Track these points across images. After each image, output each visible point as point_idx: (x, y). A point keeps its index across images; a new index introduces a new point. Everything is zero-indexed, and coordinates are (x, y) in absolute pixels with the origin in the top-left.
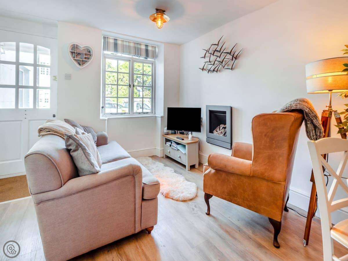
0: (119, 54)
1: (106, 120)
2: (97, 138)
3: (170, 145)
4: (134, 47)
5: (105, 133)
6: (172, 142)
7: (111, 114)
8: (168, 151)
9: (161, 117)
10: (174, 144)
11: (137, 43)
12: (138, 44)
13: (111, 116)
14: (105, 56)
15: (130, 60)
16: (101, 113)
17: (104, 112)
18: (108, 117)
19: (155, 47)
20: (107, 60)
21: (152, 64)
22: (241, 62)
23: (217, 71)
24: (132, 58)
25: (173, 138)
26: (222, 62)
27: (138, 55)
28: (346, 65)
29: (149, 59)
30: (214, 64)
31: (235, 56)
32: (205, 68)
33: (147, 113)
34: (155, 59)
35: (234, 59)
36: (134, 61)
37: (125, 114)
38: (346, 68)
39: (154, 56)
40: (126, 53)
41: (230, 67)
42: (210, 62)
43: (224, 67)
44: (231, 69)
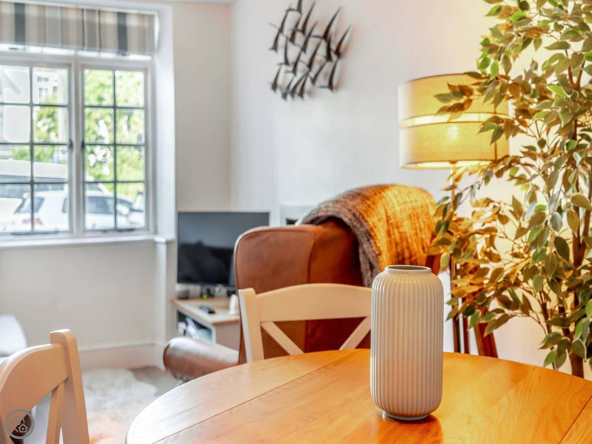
3: (184, 332)
4: (78, 23)
6: (190, 321)
9: (168, 243)
11: (88, 10)
12: (95, 10)
13: (10, 241)
15: (69, 65)
18: (4, 244)
19: (151, 17)
21: (145, 70)
22: (350, 66)
23: (301, 94)
24: (76, 59)
25: (192, 308)
26: (310, 65)
27: (92, 46)
28: (442, 97)
29: (133, 57)
30: (294, 71)
31: (333, 47)
32: (280, 81)
33: (131, 230)
34: (152, 56)
35: (334, 57)
36: (84, 67)
37: (56, 232)
38: (442, 105)
39: (147, 45)
40: (54, 44)
41: (326, 83)
42: (287, 62)
43: (314, 81)
44: (330, 86)
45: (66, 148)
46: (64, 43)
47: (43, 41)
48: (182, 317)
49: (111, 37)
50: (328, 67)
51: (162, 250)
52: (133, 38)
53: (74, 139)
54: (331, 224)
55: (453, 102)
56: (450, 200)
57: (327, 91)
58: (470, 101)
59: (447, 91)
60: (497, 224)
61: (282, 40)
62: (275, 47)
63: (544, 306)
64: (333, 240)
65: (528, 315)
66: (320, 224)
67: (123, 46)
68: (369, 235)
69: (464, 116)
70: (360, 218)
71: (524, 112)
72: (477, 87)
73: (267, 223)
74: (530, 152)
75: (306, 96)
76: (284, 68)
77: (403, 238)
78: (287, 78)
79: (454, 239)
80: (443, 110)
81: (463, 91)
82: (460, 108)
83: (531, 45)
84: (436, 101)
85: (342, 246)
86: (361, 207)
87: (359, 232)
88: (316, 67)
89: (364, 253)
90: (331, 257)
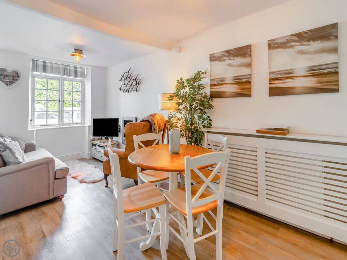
0: (48, 74)
1: (34, 131)
2: (24, 146)
3: (95, 148)
4: (63, 68)
5: (34, 142)
6: (97, 145)
7: (40, 125)
8: (94, 153)
9: (89, 126)
10: (98, 148)
11: (66, 65)
12: (68, 65)
13: (40, 127)
14: (34, 76)
15: (59, 79)
16: (30, 125)
17: (32, 124)
18: (37, 129)
19: (84, 69)
20: (36, 79)
21: (82, 82)
22: (141, 87)
23: (128, 92)
24: (61, 78)
25: (97, 142)
26: (131, 86)
27: (67, 75)
28: (168, 97)
29: (78, 78)
30: (127, 86)
31: (138, 82)
32: (122, 88)
33: (77, 123)
34: (84, 79)
35: (137, 84)
36: (64, 80)
37: (55, 125)
38: (168, 99)
39: (83, 75)
40: (55, 73)
41: (136, 90)
42: (124, 84)
43: (132, 89)
44: (136, 91)
45: (58, 102)
46: (59, 73)
47: (52, 72)
48: (94, 145)
49: (73, 73)
50: (136, 86)
51: (87, 129)
52: (79, 74)
53: (60, 99)
54: (146, 122)
55: (170, 99)
56: (171, 117)
57: (136, 92)
58: (173, 98)
59: (169, 96)
60: (178, 121)
61: (123, 79)
62: (121, 80)
63: (186, 135)
64: (147, 124)
65: (183, 137)
66: (144, 122)
67: (76, 75)
68: (154, 124)
69: (172, 101)
70: (152, 120)
71: (183, 101)
72: (175, 96)
73: (132, 122)
74: (184, 108)
75: (129, 92)
76: (123, 85)
77: (160, 124)
78: (124, 87)
79: (171, 124)
80: (168, 100)
81: (172, 97)
82: (171, 100)
83: (184, 89)
84: (167, 98)
85: (149, 126)
86: (153, 118)
87: (152, 123)
88: (132, 86)
89: (153, 127)
90: (147, 128)
